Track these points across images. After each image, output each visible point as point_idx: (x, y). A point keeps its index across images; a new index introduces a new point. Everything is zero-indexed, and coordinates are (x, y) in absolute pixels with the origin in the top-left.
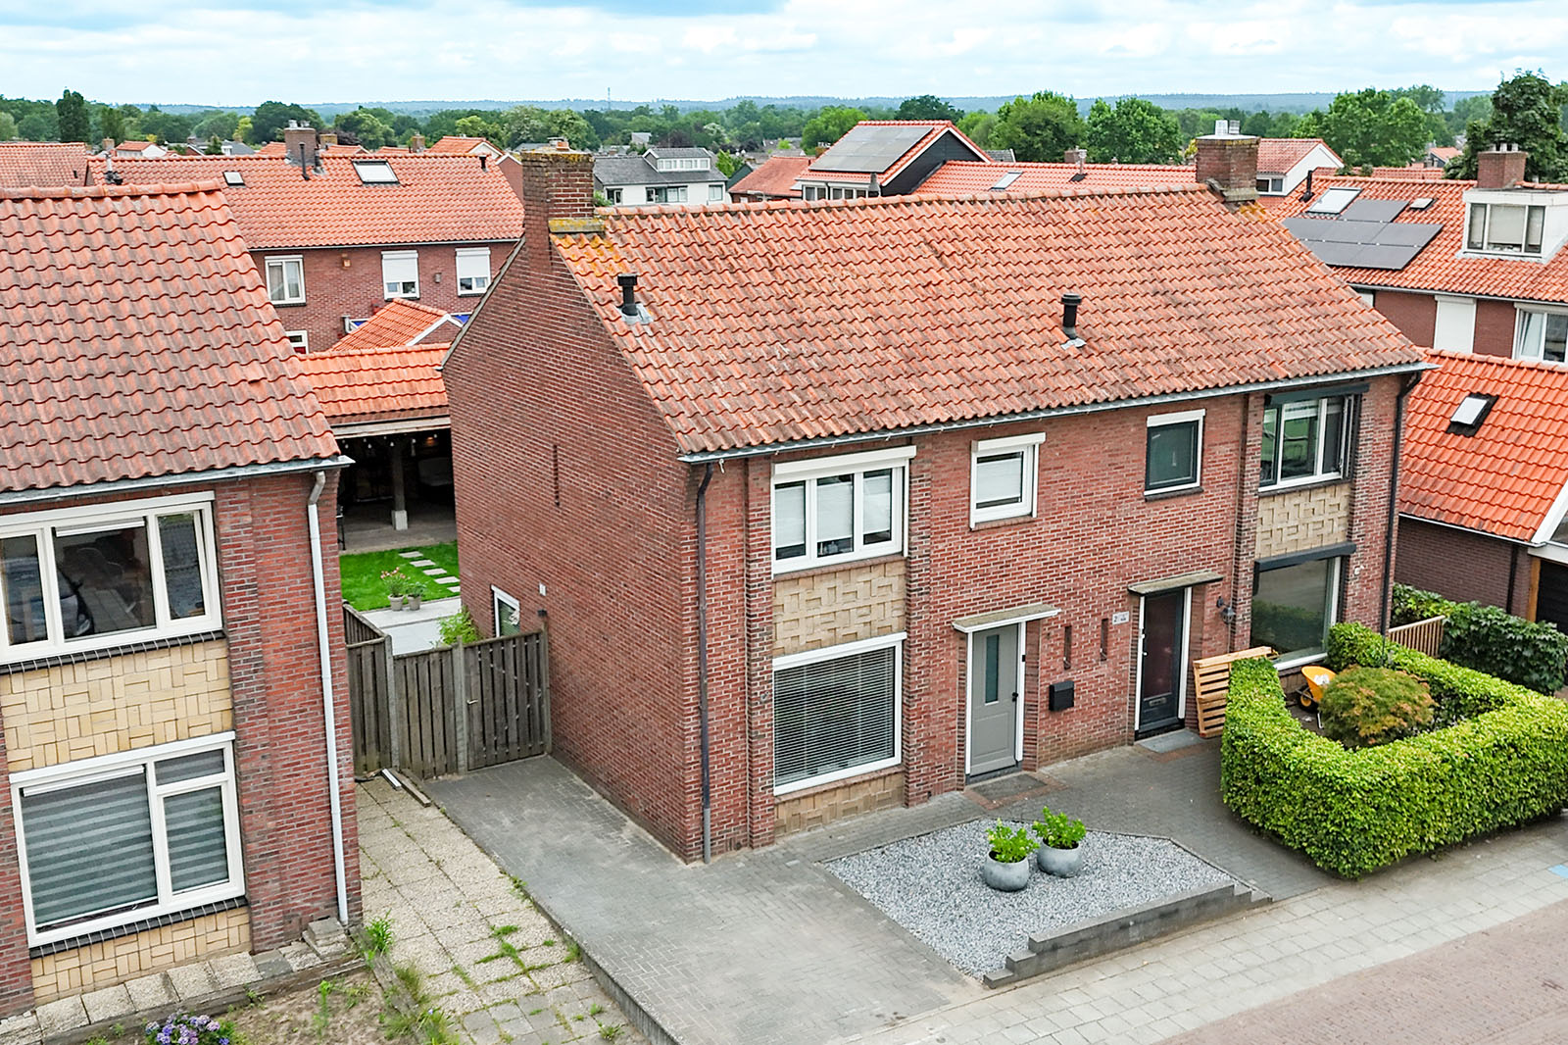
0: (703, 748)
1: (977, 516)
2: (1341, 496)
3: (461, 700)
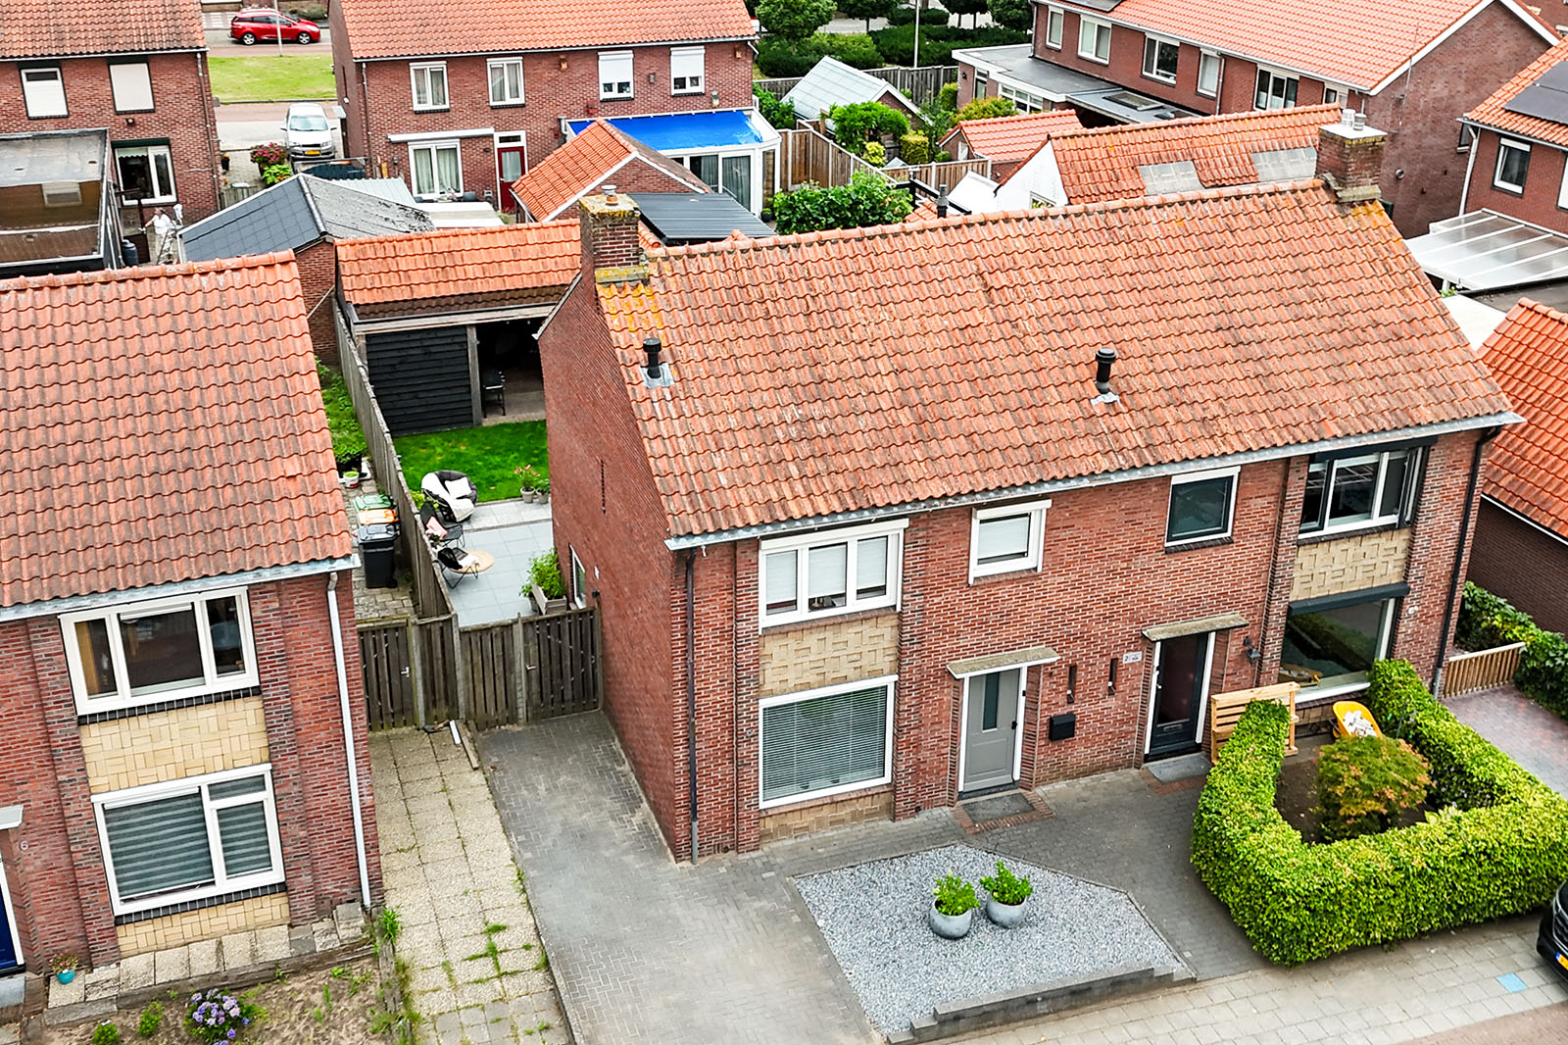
0: (692, 773)
1: (976, 571)
2: (1400, 540)
3: (520, 665)
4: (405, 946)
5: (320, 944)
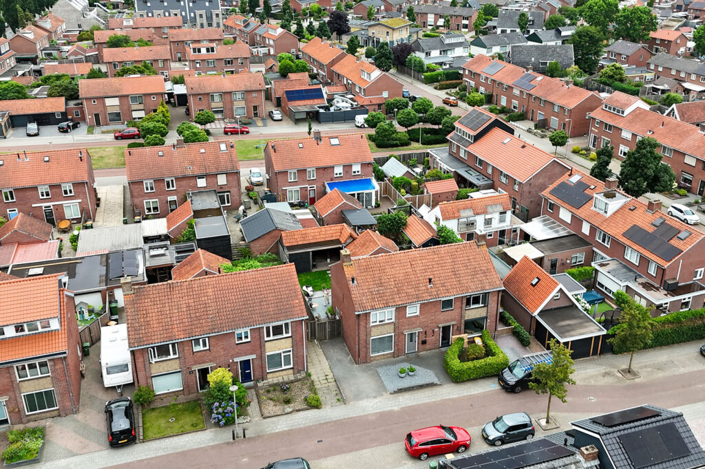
1: (408, 315)
2: (485, 309)
3: (327, 329)
4: (312, 378)
5: (299, 377)
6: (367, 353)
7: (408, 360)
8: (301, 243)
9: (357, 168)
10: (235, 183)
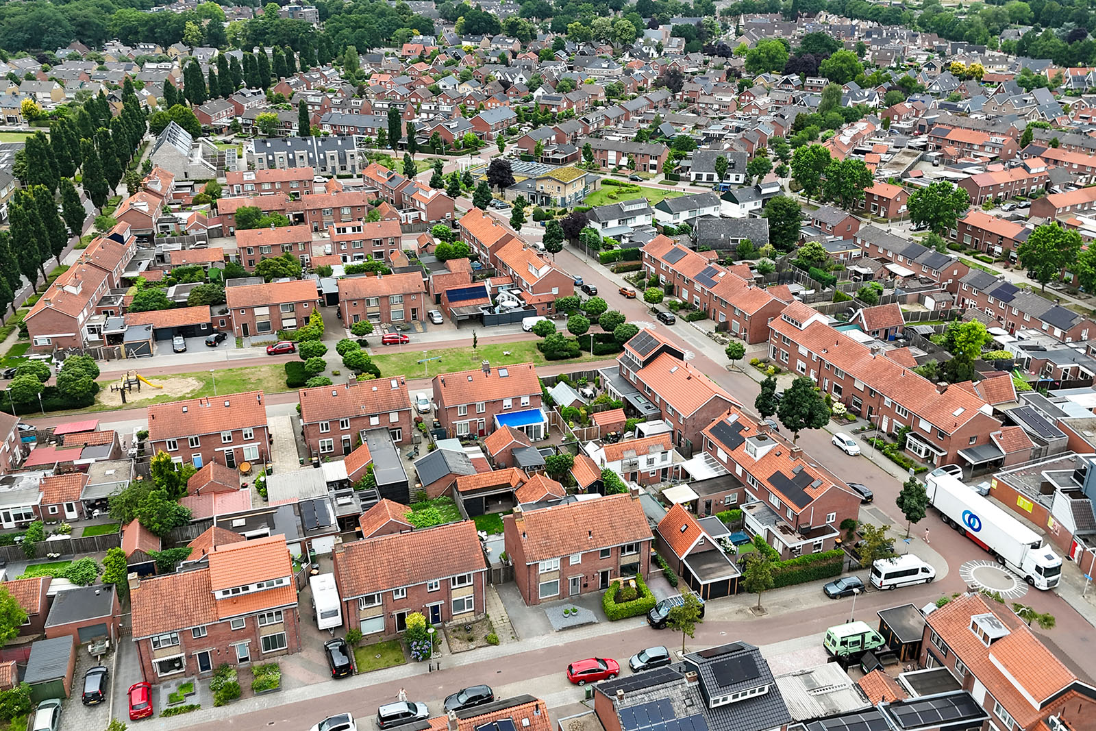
0: (530, 594)
1: (571, 564)
2: (638, 555)
3: (501, 573)
4: (491, 619)
5: (479, 619)
6: (537, 596)
7: (572, 602)
8: (475, 488)
9: (525, 400)
10: (407, 420)
